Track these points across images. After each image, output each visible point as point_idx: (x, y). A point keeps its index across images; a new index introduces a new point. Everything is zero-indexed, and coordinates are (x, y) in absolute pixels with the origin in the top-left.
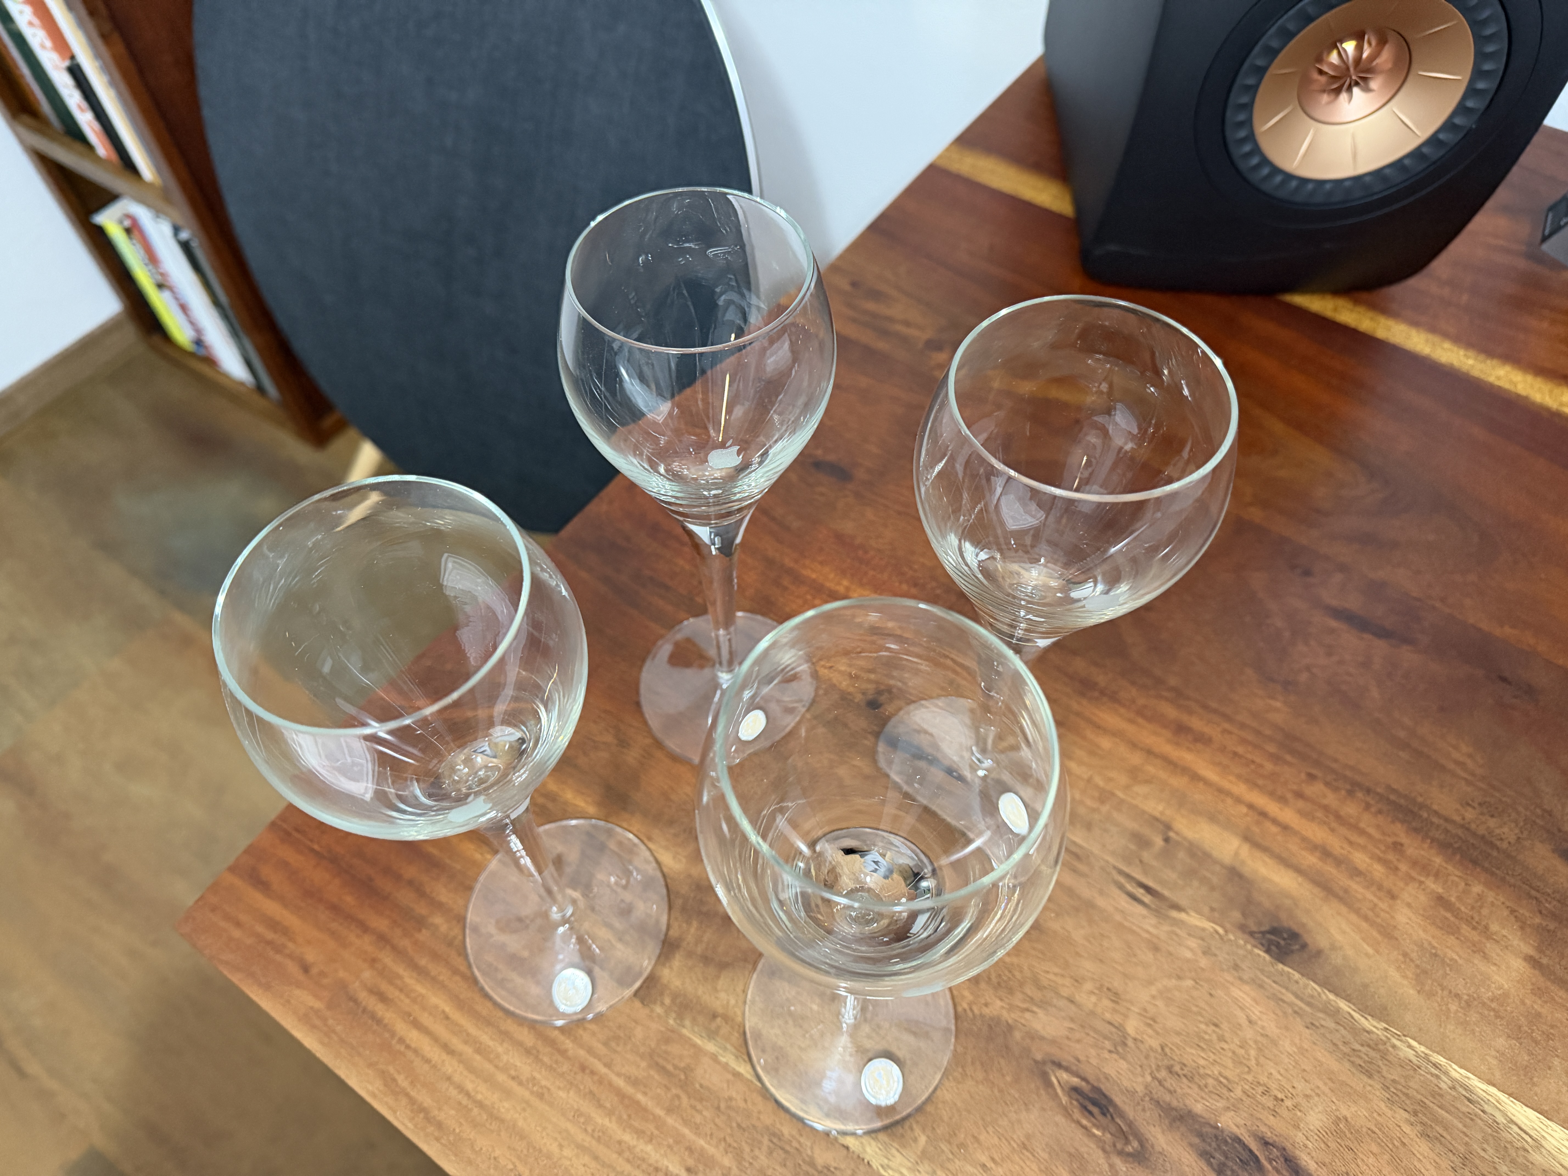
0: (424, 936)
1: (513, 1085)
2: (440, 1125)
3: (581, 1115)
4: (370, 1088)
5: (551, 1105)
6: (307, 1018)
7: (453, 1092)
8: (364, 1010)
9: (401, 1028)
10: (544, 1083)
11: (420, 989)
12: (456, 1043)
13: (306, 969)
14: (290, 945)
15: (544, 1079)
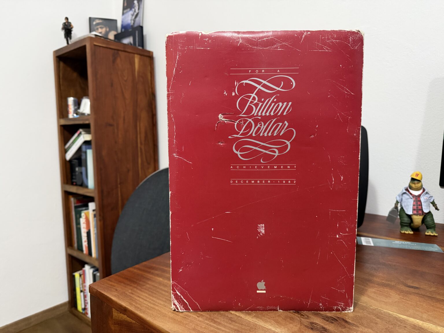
0: (144, 287)
1: (159, 305)
2: (141, 309)
4: (126, 304)
6: (115, 296)
7: (145, 305)
8: (128, 295)
9: (136, 297)
11: (142, 293)
12: (148, 300)
13: (116, 290)
14: (114, 287)
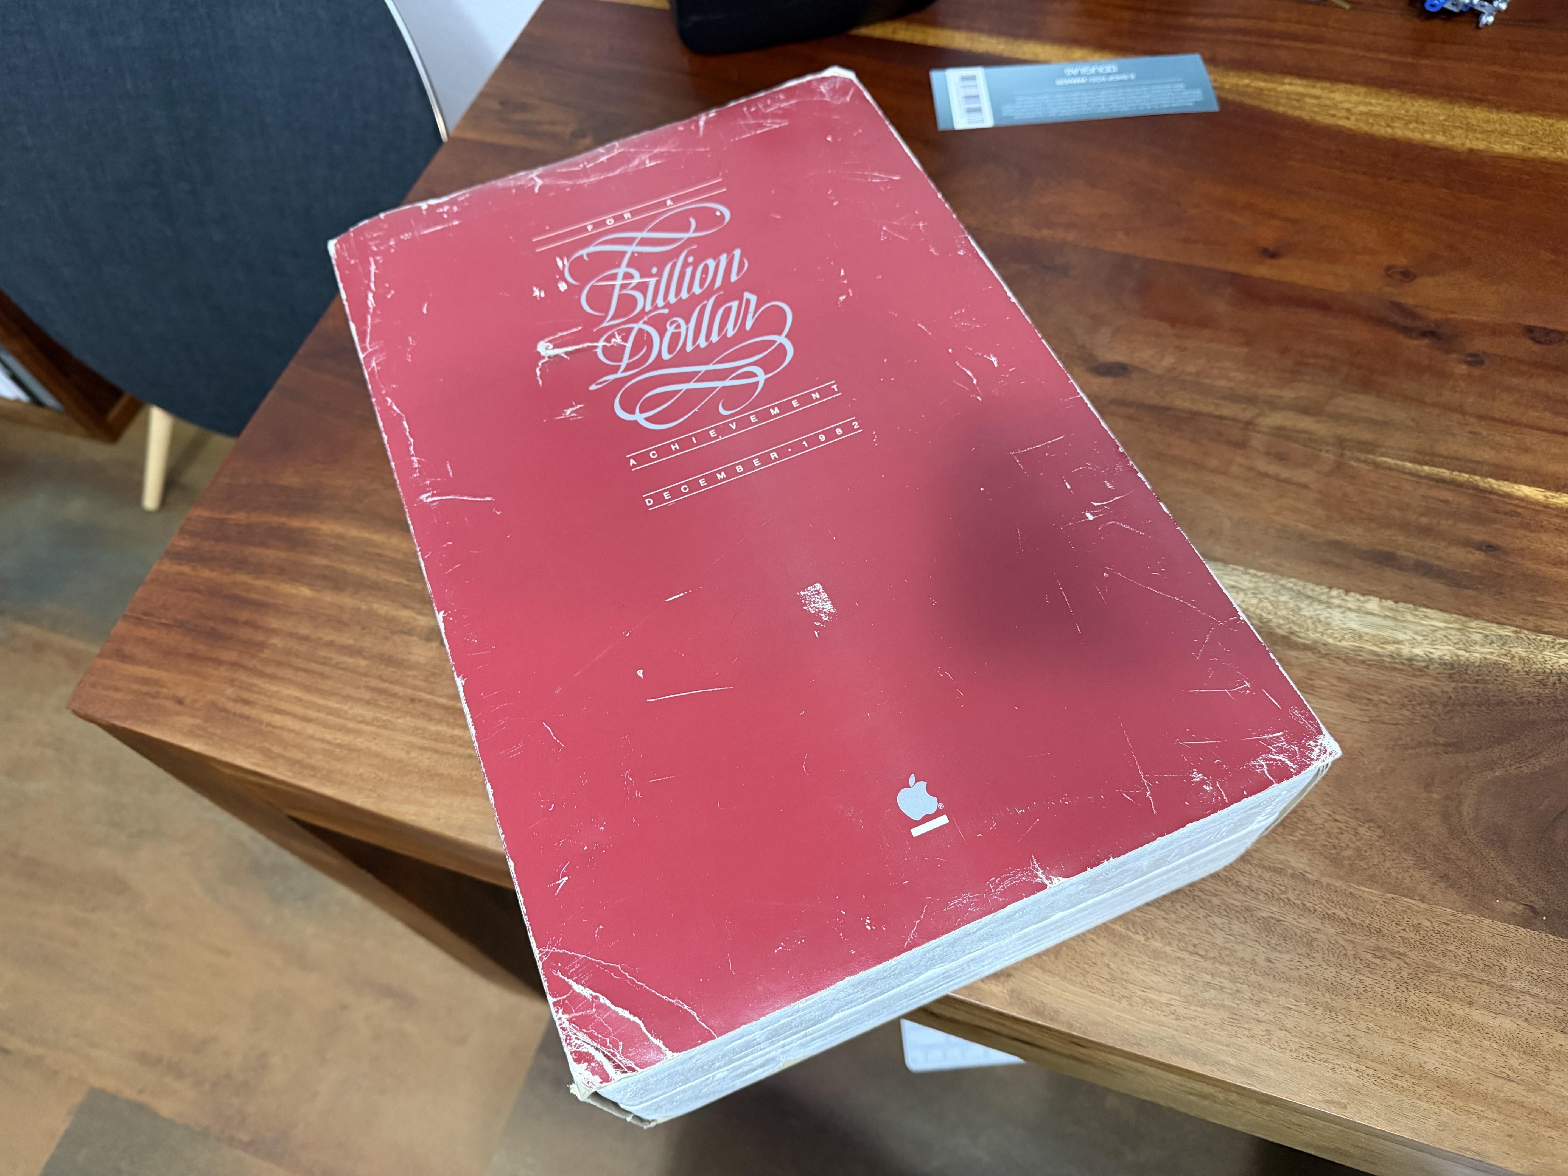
0: (266, 654)
1: (363, 727)
2: (313, 768)
3: (419, 729)
4: (253, 760)
5: (394, 730)
6: (191, 733)
7: (318, 745)
8: (234, 714)
9: (267, 717)
10: (385, 718)
11: (274, 688)
12: (312, 714)
13: (180, 702)
14: (164, 691)
15: (385, 716)
